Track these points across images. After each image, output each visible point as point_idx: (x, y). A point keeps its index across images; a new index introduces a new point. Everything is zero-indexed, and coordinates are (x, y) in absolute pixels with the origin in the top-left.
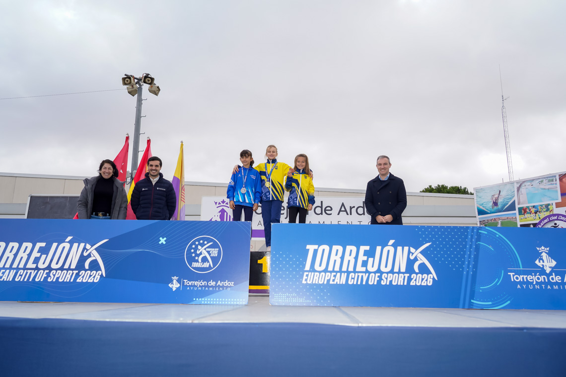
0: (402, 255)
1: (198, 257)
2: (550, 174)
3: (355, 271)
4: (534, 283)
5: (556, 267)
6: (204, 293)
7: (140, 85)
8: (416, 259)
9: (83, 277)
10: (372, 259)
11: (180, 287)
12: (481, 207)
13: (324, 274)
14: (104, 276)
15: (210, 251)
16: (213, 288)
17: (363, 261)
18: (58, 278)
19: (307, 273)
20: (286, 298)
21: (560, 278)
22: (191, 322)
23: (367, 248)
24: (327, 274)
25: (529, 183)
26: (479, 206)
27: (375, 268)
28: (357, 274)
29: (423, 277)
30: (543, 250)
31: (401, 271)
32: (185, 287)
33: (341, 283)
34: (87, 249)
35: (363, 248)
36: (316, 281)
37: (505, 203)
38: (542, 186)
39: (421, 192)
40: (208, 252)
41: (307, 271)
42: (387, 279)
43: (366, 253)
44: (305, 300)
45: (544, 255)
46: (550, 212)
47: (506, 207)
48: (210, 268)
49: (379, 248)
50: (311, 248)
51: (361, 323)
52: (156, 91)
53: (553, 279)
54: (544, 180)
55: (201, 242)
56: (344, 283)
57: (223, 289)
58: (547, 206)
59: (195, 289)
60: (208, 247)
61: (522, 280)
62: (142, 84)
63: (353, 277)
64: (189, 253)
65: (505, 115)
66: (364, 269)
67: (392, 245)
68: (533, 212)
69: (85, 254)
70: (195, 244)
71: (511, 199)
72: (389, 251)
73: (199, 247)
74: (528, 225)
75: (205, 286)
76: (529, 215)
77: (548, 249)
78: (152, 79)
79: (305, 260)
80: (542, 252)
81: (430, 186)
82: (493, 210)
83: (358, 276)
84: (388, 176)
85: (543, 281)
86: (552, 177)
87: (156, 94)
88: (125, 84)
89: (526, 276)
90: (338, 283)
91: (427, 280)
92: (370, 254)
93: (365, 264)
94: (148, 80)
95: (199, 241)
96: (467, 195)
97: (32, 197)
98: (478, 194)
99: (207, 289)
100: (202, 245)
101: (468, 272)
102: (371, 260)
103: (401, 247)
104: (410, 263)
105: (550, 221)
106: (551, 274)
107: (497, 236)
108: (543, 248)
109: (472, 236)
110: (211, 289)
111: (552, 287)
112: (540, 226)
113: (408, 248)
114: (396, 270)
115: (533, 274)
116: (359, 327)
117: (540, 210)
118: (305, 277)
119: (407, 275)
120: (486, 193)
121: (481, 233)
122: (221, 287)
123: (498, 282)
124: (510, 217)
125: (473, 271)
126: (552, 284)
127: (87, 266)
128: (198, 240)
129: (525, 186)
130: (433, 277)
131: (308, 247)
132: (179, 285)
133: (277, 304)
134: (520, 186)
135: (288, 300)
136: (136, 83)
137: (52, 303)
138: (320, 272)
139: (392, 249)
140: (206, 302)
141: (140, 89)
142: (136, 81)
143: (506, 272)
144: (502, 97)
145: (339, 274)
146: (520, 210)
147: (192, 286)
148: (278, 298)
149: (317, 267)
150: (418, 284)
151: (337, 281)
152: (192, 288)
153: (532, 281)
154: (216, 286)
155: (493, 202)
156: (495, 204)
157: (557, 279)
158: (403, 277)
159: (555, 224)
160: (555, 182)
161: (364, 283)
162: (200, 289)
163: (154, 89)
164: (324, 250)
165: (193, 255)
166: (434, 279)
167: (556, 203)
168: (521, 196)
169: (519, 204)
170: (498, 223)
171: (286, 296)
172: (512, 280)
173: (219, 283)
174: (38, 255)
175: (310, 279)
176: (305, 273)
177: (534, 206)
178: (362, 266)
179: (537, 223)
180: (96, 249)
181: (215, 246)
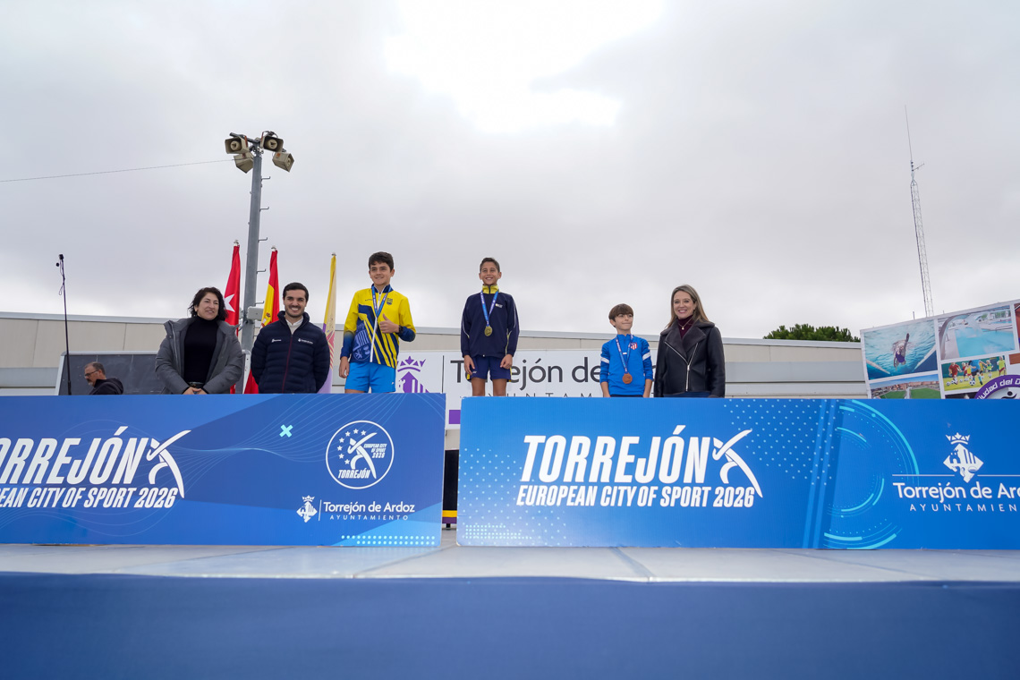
0: (699, 452)
1: (350, 460)
2: (999, 303)
3: (612, 483)
4: (942, 501)
5: (982, 470)
6: (361, 525)
7: (258, 153)
8: (724, 460)
9: (145, 499)
10: (645, 460)
11: (317, 514)
13: (555, 487)
14: (182, 495)
15: (371, 449)
16: (377, 517)
17: (627, 464)
18: (101, 502)
19: (526, 487)
20: (487, 532)
21: (990, 491)
22: (352, 577)
23: (635, 440)
24: (562, 487)
25: (960, 321)
27: (650, 477)
28: (615, 488)
30: (959, 441)
31: (697, 481)
32: (326, 514)
33: (587, 504)
34: (152, 448)
35: (628, 441)
36: (541, 501)
37: (917, 356)
38: (984, 325)
39: (765, 338)
40: (368, 451)
41: (525, 483)
42: (670, 496)
43: (633, 450)
44: (521, 536)
45: (960, 450)
46: (1000, 371)
47: (919, 364)
48: (371, 479)
49: (656, 441)
50: (533, 441)
51: (654, 576)
52: (285, 163)
53: (976, 493)
54: (988, 313)
55: (356, 431)
56: (592, 504)
57: (395, 518)
58: (994, 361)
59: (345, 518)
60: (367, 442)
61: (918, 496)
62: (261, 150)
63: (609, 493)
64: (334, 452)
65: (917, 197)
66: (628, 479)
67: (681, 435)
68: (969, 372)
69: (150, 458)
70: (344, 436)
71: (928, 349)
72: (674, 445)
73: (352, 442)
74: (961, 396)
75: (362, 513)
76: (961, 378)
77: (968, 438)
78: (280, 142)
79: (523, 464)
80: (957, 444)
81: (782, 328)
83: (619, 491)
85: (958, 496)
86: (1003, 308)
87: (287, 169)
88: (230, 150)
89: (927, 488)
90: (582, 504)
91: (743, 498)
92: (641, 451)
93: (630, 469)
94: (272, 144)
95: (351, 431)
96: (849, 343)
97: (66, 356)
98: (869, 341)
99: (365, 517)
100: (358, 438)
101: (819, 482)
102: (641, 462)
103: (697, 438)
104: (713, 467)
105: (1000, 388)
106: (972, 483)
107: (874, 415)
108: (958, 436)
109: (827, 417)
110: (373, 518)
111: (975, 507)
112: (982, 398)
113: (709, 438)
114: (688, 479)
115: (940, 484)
117: (981, 368)
118: (521, 494)
119: (707, 489)
120: (882, 338)
121: (843, 410)
122: (391, 514)
123: (873, 499)
124: (928, 381)
125: (828, 481)
126: (974, 502)
127: (152, 479)
128: (350, 429)
129: (954, 325)
130: (755, 491)
131: (528, 439)
132: (315, 512)
133: (469, 544)
134: (945, 325)
135: (491, 536)
136: (251, 149)
138: (549, 485)
139: (680, 442)
140: (364, 543)
141: (258, 159)
142: (250, 144)
143: (890, 481)
144: (910, 165)
145: (583, 488)
146: (945, 368)
147: (338, 513)
148: (472, 532)
149: (543, 476)
150: (727, 505)
151: (580, 500)
152: (338, 517)
153: (937, 497)
154: (382, 513)
155: (897, 355)
156: (900, 358)
157: (985, 492)
158: (699, 493)
159: (1010, 393)
160: (1007, 318)
161: (629, 504)
162: (353, 517)
163: (283, 159)
164: (556, 444)
165: (341, 456)
166: (756, 495)
167: (1010, 356)
168: (946, 343)
169: (942, 359)
170: (905, 392)
171: (487, 528)
172: (901, 496)
173: (388, 507)
174: (68, 460)
175: (529, 497)
176: (523, 487)
177: (970, 362)
178: (626, 473)
179: (976, 393)
180: (168, 448)
181: (379, 439)
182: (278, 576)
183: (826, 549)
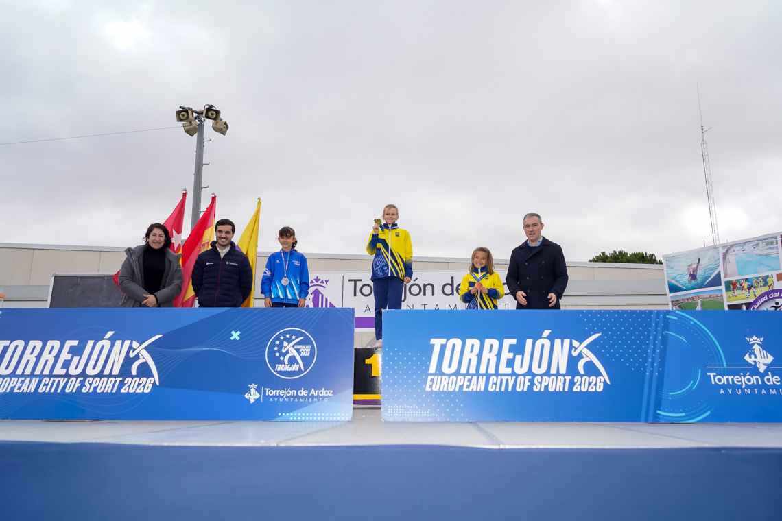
0: (562, 351)
1: (284, 357)
2: (769, 234)
3: (497, 374)
4: (743, 387)
5: (772, 363)
6: (292, 406)
7: (201, 121)
8: (580, 356)
9: (129, 386)
10: (521, 356)
11: (260, 398)
12: (674, 282)
13: (454, 377)
14: (158, 384)
16: (305, 399)
17: (508, 359)
18: (96, 388)
19: (432, 377)
20: (404, 411)
21: (779, 379)
22: (275, 445)
23: (514, 341)
24: (459, 377)
26: (670, 280)
27: (525, 369)
28: (499, 377)
29: (591, 381)
30: (755, 341)
31: (560, 372)
32: (266, 397)
33: (478, 390)
34: (133, 348)
35: (508, 342)
36: (444, 388)
38: (757, 251)
39: (591, 261)
40: (298, 350)
41: (431, 374)
42: (541, 383)
43: (512, 349)
44: (429, 414)
45: (756, 348)
46: (769, 286)
48: (300, 371)
49: (529, 342)
50: (437, 342)
51: (503, 444)
52: (222, 129)
53: (768, 380)
55: (288, 336)
56: (482, 390)
57: (318, 400)
58: (765, 278)
59: (281, 400)
60: (297, 344)
61: (726, 383)
62: (203, 119)
63: (495, 381)
64: (272, 352)
65: (706, 153)
66: (509, 371)
67: (548, 337)
68: (746, 287)
69: (132, 355)
70: (279, 339)
72: (543, 345)
73: (285, 344)
74: (738, 307)
75: (294, 397)
76: (740, 292)
77: (762, 339)
78: (218, 113)
79: (430, 360)
80: (753, 344)
81: (603, 253)
82: (689, 286)
83: (502, 380)
84: (541, 240)
85: (755, 383)
87: (223, 133)
88: (180, 119)
89: (732, 377)
90: (475, 390)
91: (595, 385)
92: (518, 350)
93: (510, 363)
94: (212, 114)
95: (284, 336)
96: (655, 265)
97: (56, 277)
99: (296, 400)
100: (290, 341)
101: (652, 373)
102: (519, 358)
103: (560, 340)
104: (573, 361)
105: (769, 299)
106: (766, 373)
107: (692, 322)
108: (755, 338)
109: (657, 323)
110: (302, 400)
111: (768, 391)
112: (756, 307)
113: (569, 340)
114: (553, 371)
115: (742, 374)
116: (499, 449)
117: (755, 284)
118: (429, 383)
119: (568, 378)
121: (669, 319)
122: (316, 397)
123: (693, 385)
124: (714, 294)
125: (659, 371)
126: (767, 387)
128: (284, 334)
129: (734, 251)
130: (605, 379)
131: (433, 341)
132: (258, 395)
133: (391, 420)
134: (727, 251)
135: (407, 414)
136: (196, 119)
137: (88, 422)
138: (449, 375)
139: (547, 343)
140: (295, 418)
141: (201, 126)
142: (195, 115)
143: (705, 371)
145: (475, 378)
146: (727, 284)
147: (276, 396)
148: (393, 411)
149: (445, 369)
150: (583, 390)
151: (473, 387)
152: (276, 399)
153: (740, 383)
154: (308, 397)
155: (691, 274)
156: (693, 277)
157: (775, 380)
158: (563, 381)
159: (777, 303)
161: (510, 389)
162: (287, 400)
163: (220, 125)
164: (454, 345)
165: (277, 354)
166: (605, 382)
167: (777, 275)
168: (728, 265)
169: (725, 277)
170: (697, 302)
171: (404, 408)
172: (713, 383)
173: (313, 392)
174: (69, 357)
175: (435, 384)
176: (430, 378)
177: (747, 279)
178: (507, 366)
179: (751, 303)
180: (146, 348)
181: (306, 341)
182: (220, 445)
183: (658, 422)
